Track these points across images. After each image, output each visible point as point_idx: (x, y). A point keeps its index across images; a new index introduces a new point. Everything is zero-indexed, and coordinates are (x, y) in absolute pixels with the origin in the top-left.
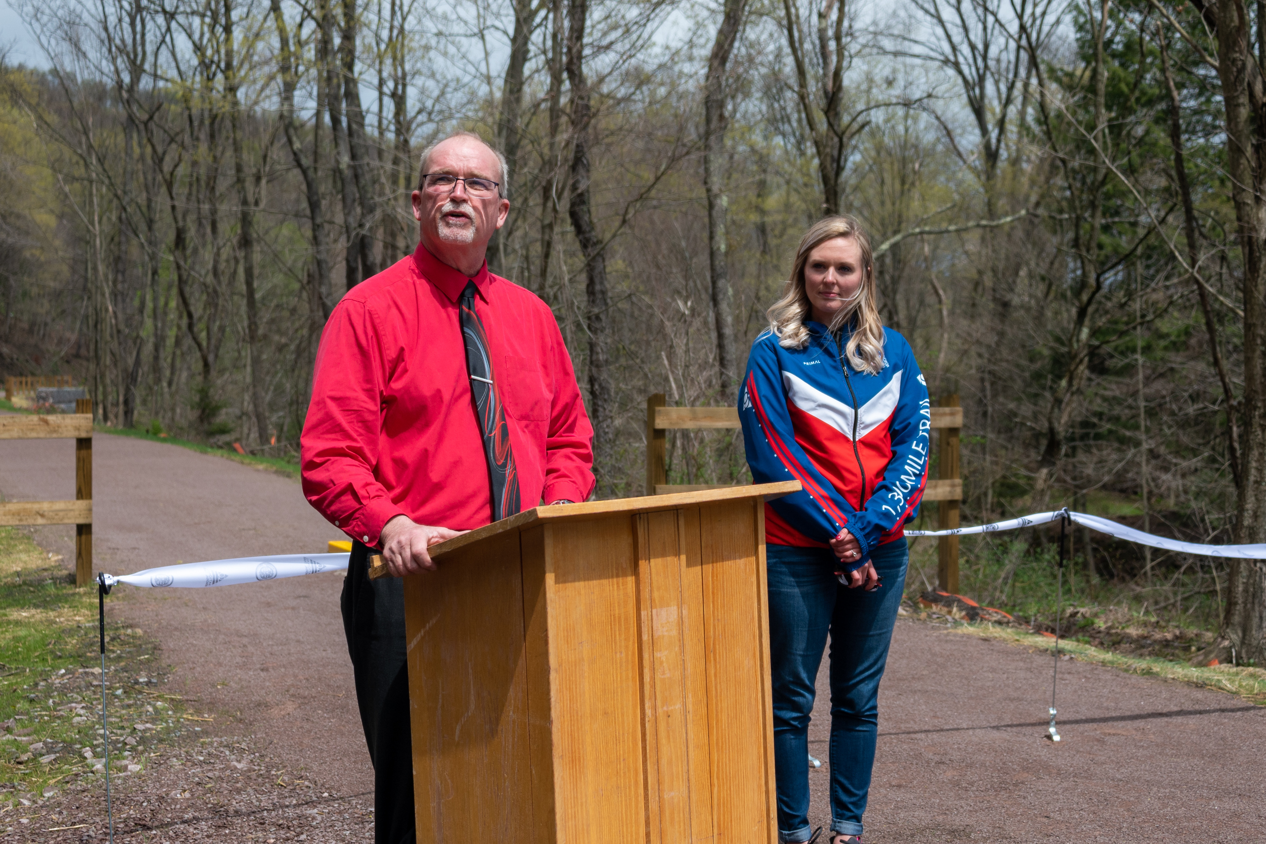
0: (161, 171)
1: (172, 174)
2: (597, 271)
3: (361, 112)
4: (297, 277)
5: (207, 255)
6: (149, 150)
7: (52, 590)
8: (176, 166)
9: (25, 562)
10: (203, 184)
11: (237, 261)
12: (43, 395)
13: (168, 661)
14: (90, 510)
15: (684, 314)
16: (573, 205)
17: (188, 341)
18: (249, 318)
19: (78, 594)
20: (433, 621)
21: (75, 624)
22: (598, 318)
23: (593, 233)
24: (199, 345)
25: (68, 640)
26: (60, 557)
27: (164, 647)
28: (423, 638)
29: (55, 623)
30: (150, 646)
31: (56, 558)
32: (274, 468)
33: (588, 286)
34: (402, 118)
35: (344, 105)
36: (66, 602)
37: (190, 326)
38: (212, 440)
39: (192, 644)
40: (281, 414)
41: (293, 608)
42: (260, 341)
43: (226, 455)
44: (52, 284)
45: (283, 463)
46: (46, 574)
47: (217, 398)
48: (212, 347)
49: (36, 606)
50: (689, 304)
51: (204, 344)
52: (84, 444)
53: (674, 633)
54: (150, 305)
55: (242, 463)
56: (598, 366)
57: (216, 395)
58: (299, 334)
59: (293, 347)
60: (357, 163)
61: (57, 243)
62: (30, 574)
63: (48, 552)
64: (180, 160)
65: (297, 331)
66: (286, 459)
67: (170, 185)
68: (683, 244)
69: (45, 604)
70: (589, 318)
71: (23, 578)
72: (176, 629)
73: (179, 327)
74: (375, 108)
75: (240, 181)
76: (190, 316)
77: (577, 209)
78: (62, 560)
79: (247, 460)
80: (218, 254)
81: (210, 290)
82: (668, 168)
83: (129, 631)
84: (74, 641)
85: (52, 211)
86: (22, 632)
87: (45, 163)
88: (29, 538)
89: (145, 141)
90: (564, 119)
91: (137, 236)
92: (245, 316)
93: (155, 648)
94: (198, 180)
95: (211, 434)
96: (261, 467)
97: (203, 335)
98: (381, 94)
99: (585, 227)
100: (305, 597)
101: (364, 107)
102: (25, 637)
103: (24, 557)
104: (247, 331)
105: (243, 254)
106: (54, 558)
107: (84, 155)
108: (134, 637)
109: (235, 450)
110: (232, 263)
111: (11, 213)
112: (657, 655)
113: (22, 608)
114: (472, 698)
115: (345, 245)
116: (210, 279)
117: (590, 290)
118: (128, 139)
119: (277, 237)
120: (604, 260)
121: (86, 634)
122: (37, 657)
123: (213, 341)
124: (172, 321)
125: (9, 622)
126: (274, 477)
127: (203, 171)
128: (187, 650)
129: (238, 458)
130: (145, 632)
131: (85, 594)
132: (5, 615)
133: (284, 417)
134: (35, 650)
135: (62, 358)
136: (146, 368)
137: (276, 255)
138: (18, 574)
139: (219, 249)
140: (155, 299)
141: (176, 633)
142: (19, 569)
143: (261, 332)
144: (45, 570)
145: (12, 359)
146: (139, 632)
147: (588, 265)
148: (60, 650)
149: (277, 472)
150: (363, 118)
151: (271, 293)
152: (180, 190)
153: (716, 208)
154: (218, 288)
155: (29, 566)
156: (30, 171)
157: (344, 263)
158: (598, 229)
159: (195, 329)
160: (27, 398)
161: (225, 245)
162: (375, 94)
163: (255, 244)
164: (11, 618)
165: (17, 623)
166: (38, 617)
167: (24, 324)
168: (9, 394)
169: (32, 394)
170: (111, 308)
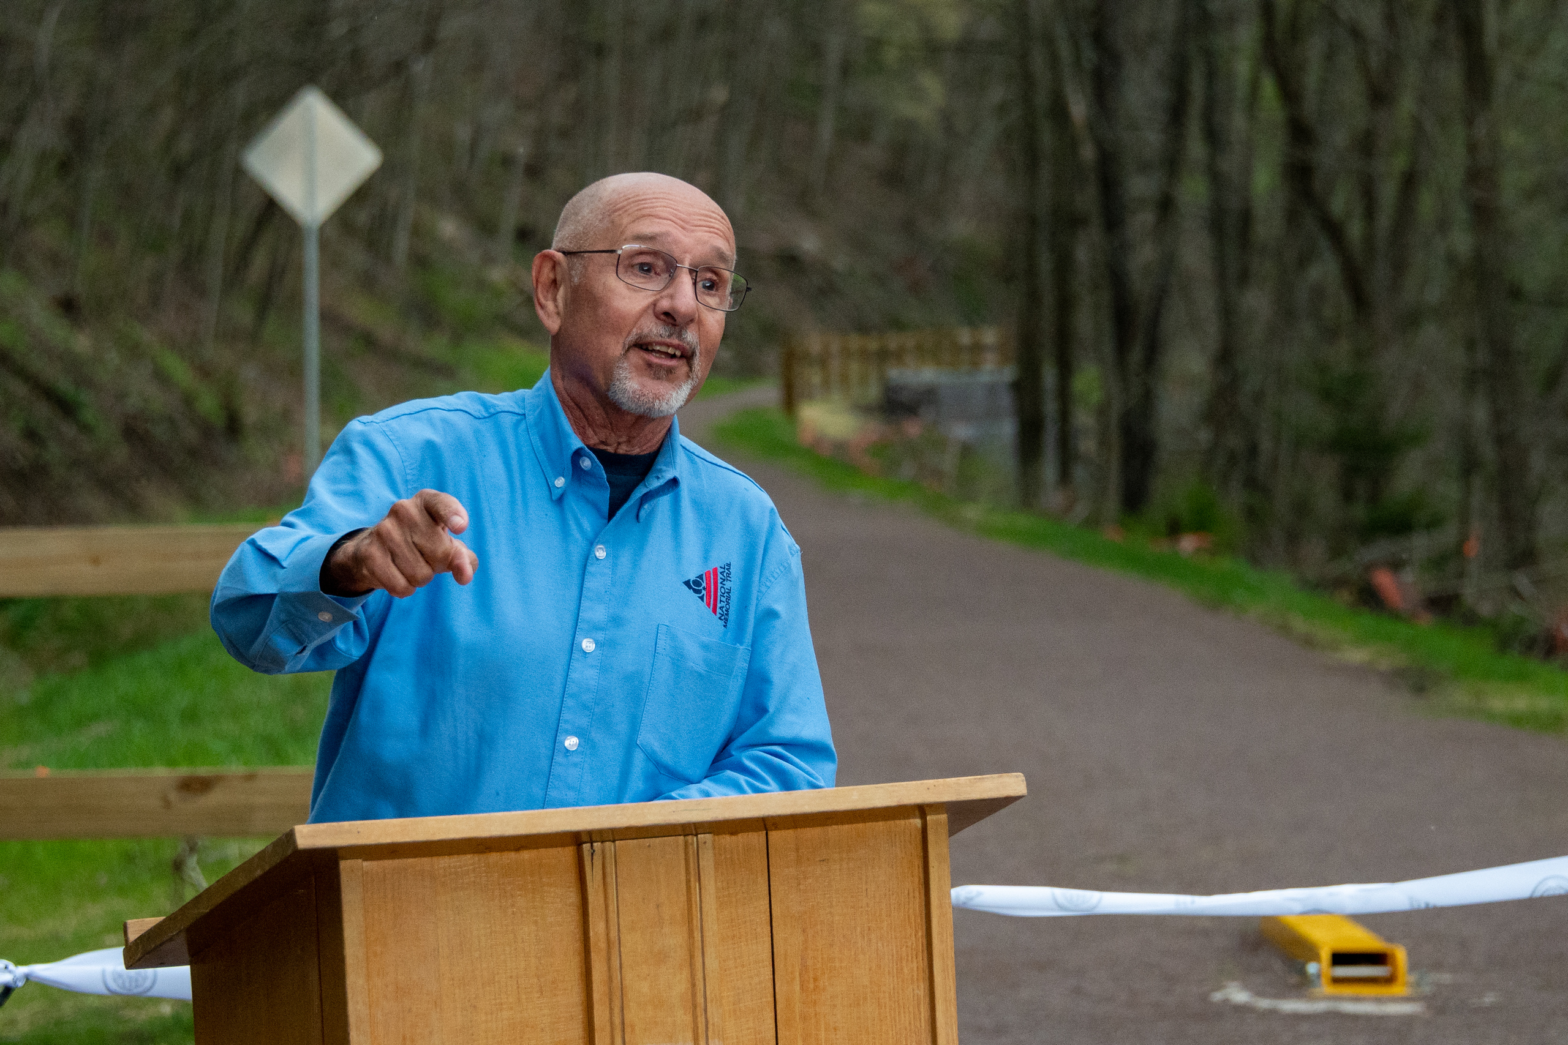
12: (907, 396)
145: (829, 274)
167: (874, 154)
168: (790, 401)
169: (873, 392)
170: (1079, 108)
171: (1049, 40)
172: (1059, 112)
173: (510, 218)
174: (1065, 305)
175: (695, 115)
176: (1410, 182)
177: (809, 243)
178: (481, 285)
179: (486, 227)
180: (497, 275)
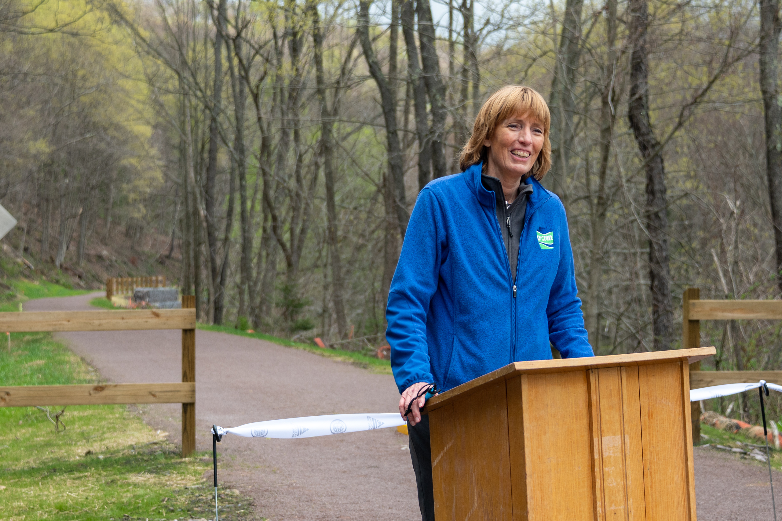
0: (248, 83)
1: (258, 87)
2: (656, 172)
3: (432, 26)
4: (373, 181)
5: (291, 160)
6: (236, 61)
7: (163, 460)
8: (262, 79)
9: (138, 438)
10: (286, 95)
11: (317, 165)
12: (140, 294)
13: (261, 515)
14: (193, 391)
15: (733, 213)
16: (631, 109)
17: (273, 242)
18: (329, 221)
19: (184, 462)
20: (449, 445)
21: (182, 487)
22: (656, 215)
23: (652, 135)
24: (283, 246)
25: (179, 498)
26: (167, 434)
27: (256, 503)
28: (442, 457)
29: (166, 485)
30: (245, 503)
31: (164, 434)
32: (352, 360)
33: (647, 186)
34: (469, 31)
35: (416, 19)
36: (175, 468)
37: (275, 229)
38: (296, 337)
39: (281, 502)
40: (359, 311)
41: (365, 476)
42: (340, 241)
43: (308, 348)
44: (148, 190)
45: (361, 356)
46: (156, 446)
47: (299, 296)
48: (295, 247)
49: (150, 472)
50: (738, 203)
51: (288, 245)
52: (188, 333)
53: (619, 454)
54: (237, 209)
55: (323, 356)
56: (658, 263)
57: (300, 294)
58: (375, 235)
59: (370, 247)
60: (428, 75)
61: (154, 152)
62: (142, 447)
63: (156, 430)
64: (265, 73)
65: (373, 232)
66: (363, 352)
67: (256, 97)
68: (749, 140)
69: (157, 471)
70: (648, 217)
71: (137, 450)
72: (266, 490)
73: (265, 230)
74: (445, 21)
75: (320, 91)
76: (275, 218)
77: (635, 112)
78: (169, 436)
79: (327, 354)
80: (300, 160)
81: (293, 194)
82: (722, 72)
83: (228, 491)
84: (183, 499)
85: (148, 123)
86: (141, 492)
87: (142, 77)
88: (139, 419)
89: (233, 54)
90: (622, 28)
91: (226, 144)
92: (325, 219)
93: (250, 504)
94: (282, 91)
95: (294, 330)
96: (339, 359)
97: (286, 237)
98: (451, 8)
99: (644, 130)
100: (376, 467)
101: (435, 21)
102: (143, 496)
103: (136, 434)
104: (327, 233)
105: (323, 160)
106: (161, 435)
107: (179, 70)
108: (232, 496)
109: (315, 344)
110: (313, 168)
111: (111, 124)
112: (606, 469)
113: (139, 473)
114: (476, 498)
115: (418, 151)
116: (292, 184)
117: (650, 191)
118: (217, 52)
119: (356, 141)
120: (662, 161)
121: (192, 493)
122: (153, 511)
123: (296, 243)
124: (258, 224)
125: (129, 484)
126: (351, 368)
127: (287, 82)
128: (276, 506)
129: (318, 351)
130: (241, 492)
131: (190, 462)
132: (126, 479)
133: (362, 314)
134: (152, 504)
135: (157, 260)
136: (233, 268)
137: (354, 161)
138: (132, 447)
139: (301, 156)
140: (243, 203)
141: (266, 493)
142: (133, 443)
143: (340, 233)
144: (155, 443)
145: (111, 261)
146: (237, 492)
147: (647, 165)
148: (172, 506)
149: (354, 364)
150: (433, 31)
151: (349, 196)
152: (265, 99)
153: (772, 109)
154: (300, 192)
155: (141, 441)
156: (128, 85)
157: (417, 168)
158: (657, 131)
159: (279, 231)
160: (127, 298)
161: (306, 151)
162: (446, 8)
163: (335, 150)
164: (131, 481)
165: (135, 485)
166: (152, 481)
167: (122, 228)
168: (109, 294)
169: (130, 294)
170: (203, 213)
171: (194, 194)
172: (196, 212)
173: (22, 245)
174: (197, 267)
175: (74, 216)
176: (303, 231)
177: (105, 253)
178: (15, 263)
179: (16, 248)
180: (19, 260)
